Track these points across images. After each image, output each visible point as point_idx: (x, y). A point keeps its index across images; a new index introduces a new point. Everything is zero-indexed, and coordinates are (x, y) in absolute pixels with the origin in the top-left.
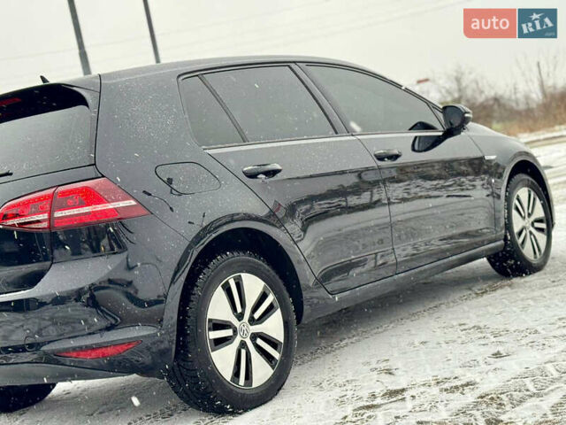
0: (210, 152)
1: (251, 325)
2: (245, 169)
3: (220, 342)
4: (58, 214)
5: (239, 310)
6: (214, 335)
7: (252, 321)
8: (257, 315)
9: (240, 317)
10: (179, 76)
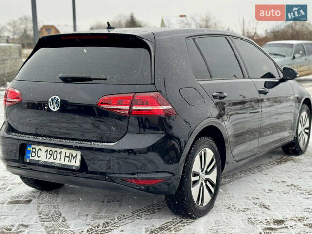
0: (201, 83)
1: (206, 174)
2: (214, 94)
3: (195, 182)
4: (134, 108)
5: (203, 167)
6: (194, 179)
7: (207, 173)
8: (208, 170)
9: (202, 170)
10: (186, 38)
